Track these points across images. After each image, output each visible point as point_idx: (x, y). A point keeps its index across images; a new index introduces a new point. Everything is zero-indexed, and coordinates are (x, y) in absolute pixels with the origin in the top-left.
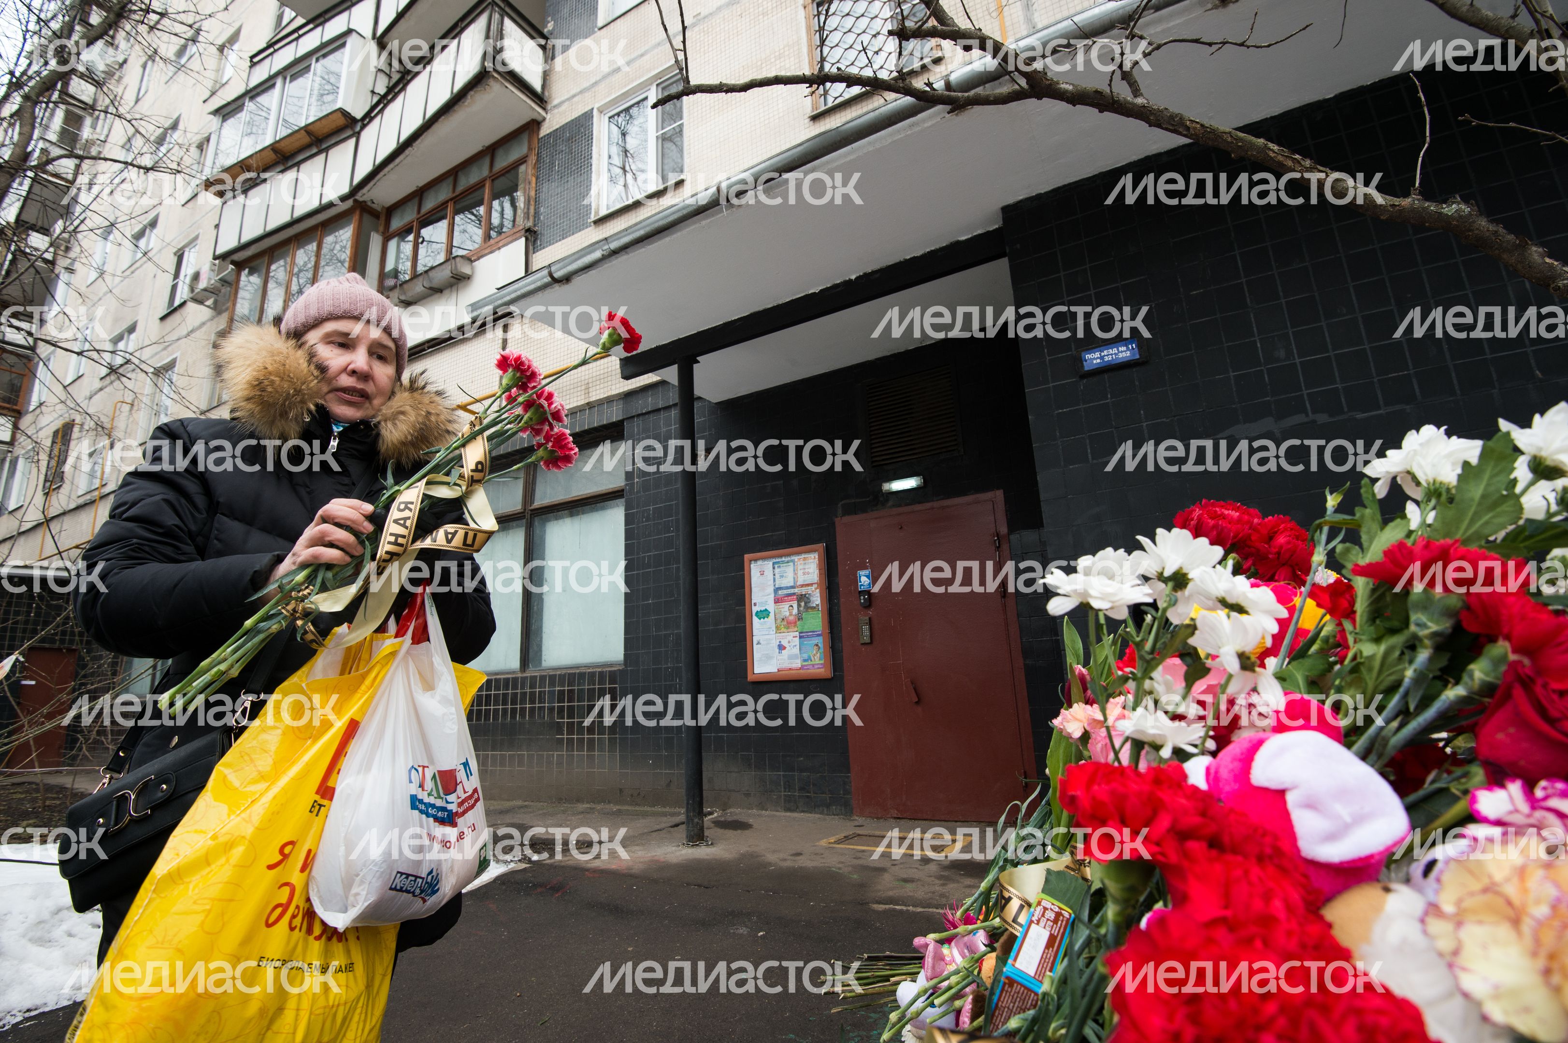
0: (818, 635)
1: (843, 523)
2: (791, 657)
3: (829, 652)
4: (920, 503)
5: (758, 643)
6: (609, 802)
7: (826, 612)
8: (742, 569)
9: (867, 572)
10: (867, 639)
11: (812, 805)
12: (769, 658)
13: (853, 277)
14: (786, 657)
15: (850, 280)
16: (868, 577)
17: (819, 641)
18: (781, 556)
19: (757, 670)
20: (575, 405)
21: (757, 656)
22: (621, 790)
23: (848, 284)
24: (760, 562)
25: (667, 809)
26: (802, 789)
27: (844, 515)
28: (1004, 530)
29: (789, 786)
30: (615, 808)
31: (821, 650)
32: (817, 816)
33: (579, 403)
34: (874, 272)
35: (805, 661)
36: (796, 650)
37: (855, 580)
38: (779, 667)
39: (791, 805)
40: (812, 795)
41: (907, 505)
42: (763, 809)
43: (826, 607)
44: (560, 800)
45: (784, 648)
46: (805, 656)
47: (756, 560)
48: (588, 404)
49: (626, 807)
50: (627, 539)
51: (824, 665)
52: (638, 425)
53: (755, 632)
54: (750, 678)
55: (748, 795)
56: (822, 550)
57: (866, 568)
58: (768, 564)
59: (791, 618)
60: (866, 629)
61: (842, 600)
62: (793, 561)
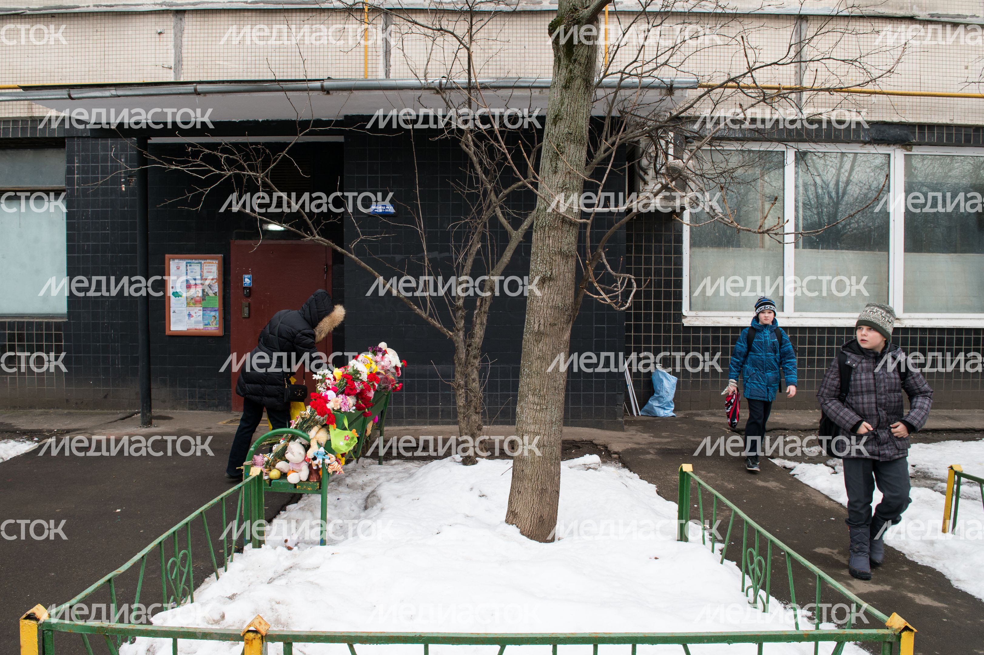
0: (215, 311)
1: (236, 243)
2: (197, 322)
3: (222, 321)
4: (285, 239)
5: (174, 312)
6: (58, 408)
7: (221, 298)
8: (164, 263)
9: (249, 276)
10: (246, 315)
11: (206, 406)
12: (180, 321)
13: (260, 120)
14: (193, 322)
15: (258, 121)
16: (249, 279)
17: (217, 314)
18: (192, 259)
19: (173, 328)
20: (18, 115)
21: (172, 319)
22: (67, 401)
23: (256, 122)
24: (176, 261)
25: (106, 411)
26: (200, 398)
27: (237, 239)
28: (330, 263)
29: (192, 396)
30: (66, 411)
31: (218, 319)
32: (210, 412)
33: (23, 115)
34: (273, 121)
35: (206, 325)
36: (200, 318)
37: (242, 280)
38: (188, 327)
39: (193, 406)
40: (207, 401)
41: (277, 239)
42: (174, 409)
43: (222, 294)
44: (15, 407)
45: (192, 316)
46: (206, 322)
47: (174, 259)
48: (31, 117)
49: (73, 411)
50: (68, 229)
51: (218, 329)
52: (78, 145)
53: (172, 305)
54: (167, 333)
55: (164, 402)
56: (221, 259)
57: (249, 274)
58: (183, 263)
59: (198, 299)
60: (246, 310)
61: (232, 291)
62: (201, 263)
